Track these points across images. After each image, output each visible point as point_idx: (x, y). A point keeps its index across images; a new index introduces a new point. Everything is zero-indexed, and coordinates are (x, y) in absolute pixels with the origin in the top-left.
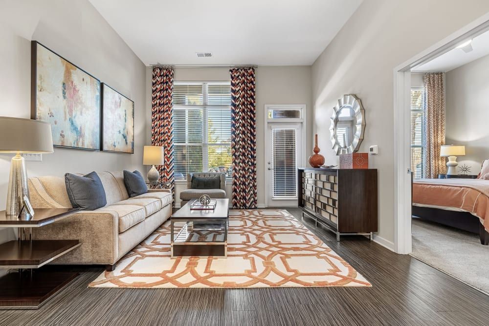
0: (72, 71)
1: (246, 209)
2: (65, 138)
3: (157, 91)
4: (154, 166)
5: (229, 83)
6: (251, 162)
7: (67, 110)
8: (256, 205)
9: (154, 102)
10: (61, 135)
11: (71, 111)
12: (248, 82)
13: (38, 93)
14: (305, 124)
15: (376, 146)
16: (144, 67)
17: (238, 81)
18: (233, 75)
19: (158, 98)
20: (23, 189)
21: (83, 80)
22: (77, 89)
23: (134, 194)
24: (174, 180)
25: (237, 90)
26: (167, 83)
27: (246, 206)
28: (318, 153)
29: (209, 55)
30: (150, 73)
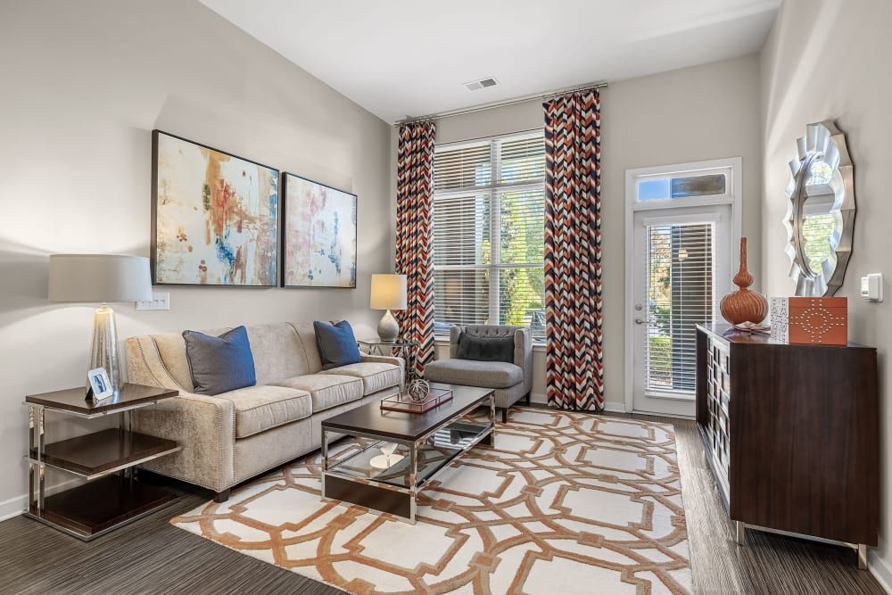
0: (221, 163)
1: (575, 411)
2: (207, 272)
3: (406, 168)
4: (389, 311)
5: (543, 134)
6: (590, 306)
7: (212, 228)
8: (602, 405)
9: (400, 190)
10: (200, 267)
11: (219, 228)
12: (584, 123)
13: (159, 207)
14: (738, 208)
15: (880, 274)
16: (384, 127)
17: (562, 125)
18: (549, 115)
19: (407, 181)
20: (107, 358)
21: (244, 174)
22: (231, 191)
23: (328, 365)
24: (433, 339)
25: (559, 145)
26: (422, 150)
27: (575, 405)
28: (748, 288)
29: (489, 83)
30: (395, 137)
